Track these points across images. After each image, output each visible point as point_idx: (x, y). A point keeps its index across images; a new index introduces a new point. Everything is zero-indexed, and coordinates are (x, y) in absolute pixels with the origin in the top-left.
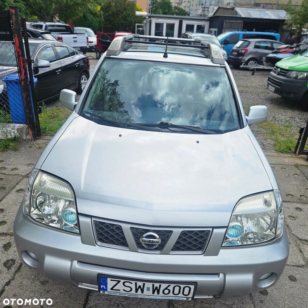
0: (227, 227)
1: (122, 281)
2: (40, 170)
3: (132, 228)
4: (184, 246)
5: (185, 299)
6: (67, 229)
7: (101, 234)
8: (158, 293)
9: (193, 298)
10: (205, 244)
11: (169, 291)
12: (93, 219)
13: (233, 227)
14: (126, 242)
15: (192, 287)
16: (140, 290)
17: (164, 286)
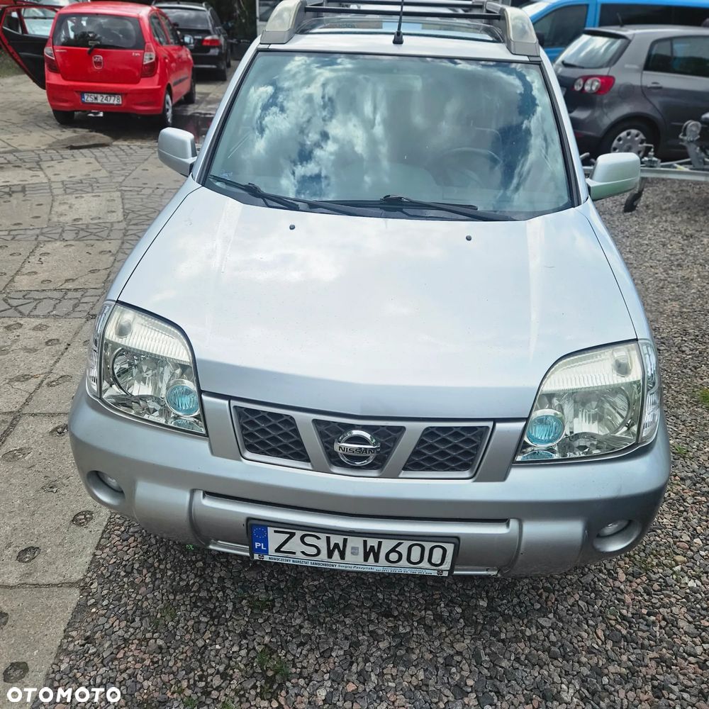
0: (527, 419)
1: (299, 534)
2: (117, 301)
3: (315, 422)
4: (430, 459)
5: (435, 573)
6: (178, 425)
7: (251, 435)
8: (376, 560)
9: (451, 571)
10: (475, 455)
11: (400, 555)
12: (234, 403)
13: (542, 421)
14: (304, 451)
15: (450, 548)
16: (336, 552)
17: (387, 545)
